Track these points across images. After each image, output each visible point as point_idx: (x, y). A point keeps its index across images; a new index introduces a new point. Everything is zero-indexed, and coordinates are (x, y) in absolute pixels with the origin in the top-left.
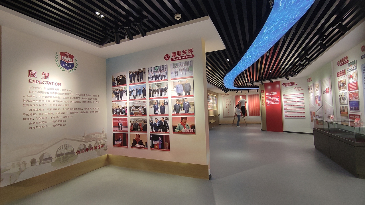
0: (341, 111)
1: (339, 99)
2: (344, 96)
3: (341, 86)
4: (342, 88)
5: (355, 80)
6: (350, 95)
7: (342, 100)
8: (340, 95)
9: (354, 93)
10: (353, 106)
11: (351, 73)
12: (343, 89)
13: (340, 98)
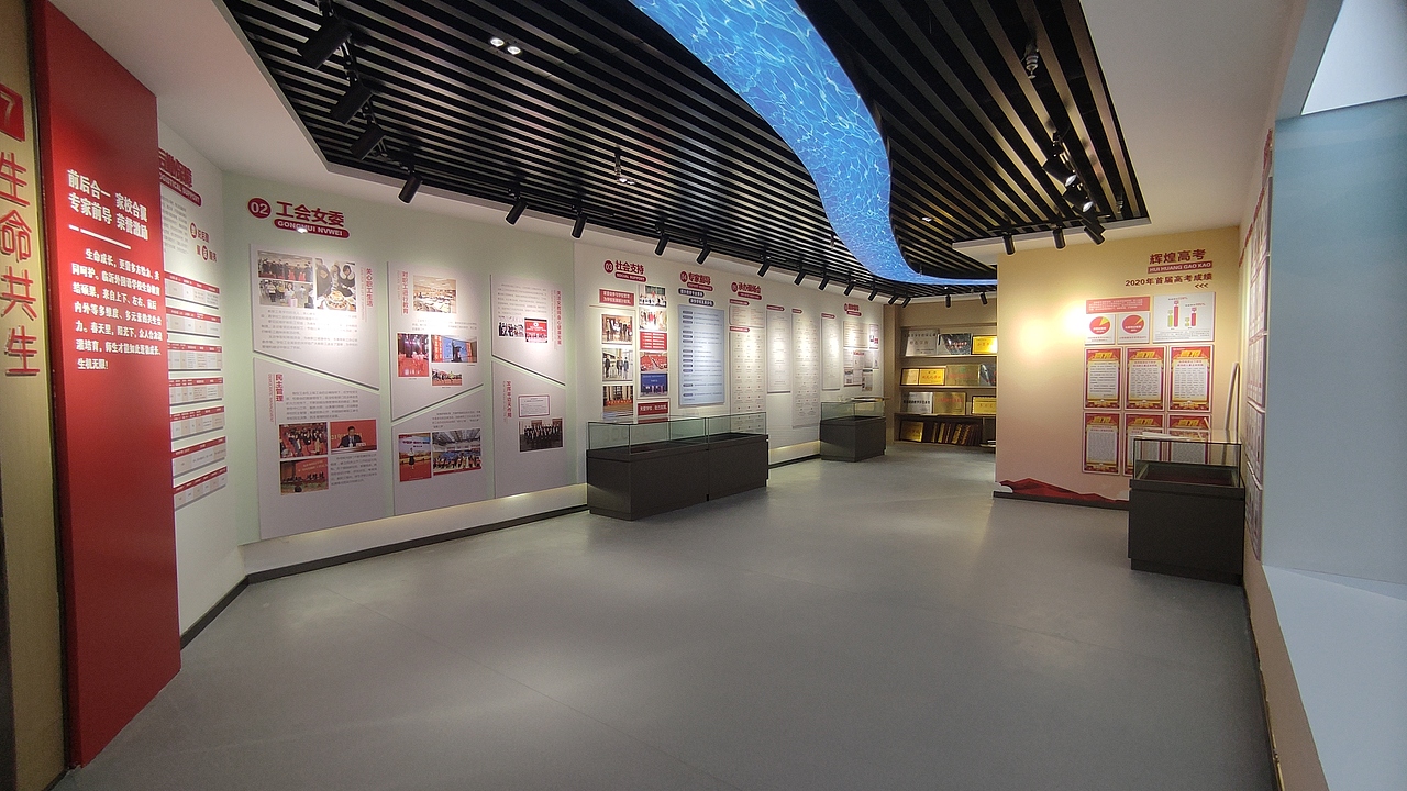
0: (605, 400)
1: (601, 365)
2: (624, 360)
3: (614, 332)
4: (617, 336)
5: (662, 329)
6: (644, 359)
7: (613, 369)
8: (605, 355)
9: (657, 357)
10: (650, 384)
11: (654, 310)
12: (620, 339)
13: (607, 364)
